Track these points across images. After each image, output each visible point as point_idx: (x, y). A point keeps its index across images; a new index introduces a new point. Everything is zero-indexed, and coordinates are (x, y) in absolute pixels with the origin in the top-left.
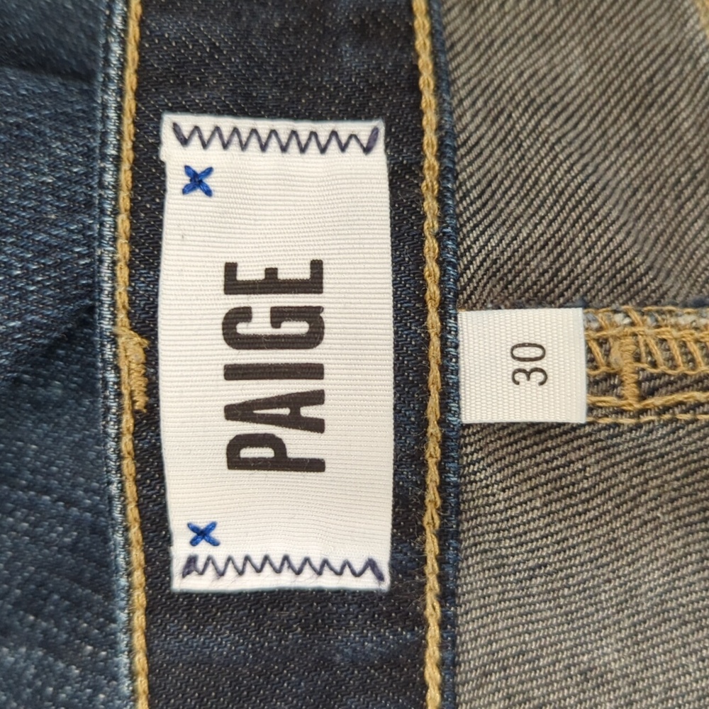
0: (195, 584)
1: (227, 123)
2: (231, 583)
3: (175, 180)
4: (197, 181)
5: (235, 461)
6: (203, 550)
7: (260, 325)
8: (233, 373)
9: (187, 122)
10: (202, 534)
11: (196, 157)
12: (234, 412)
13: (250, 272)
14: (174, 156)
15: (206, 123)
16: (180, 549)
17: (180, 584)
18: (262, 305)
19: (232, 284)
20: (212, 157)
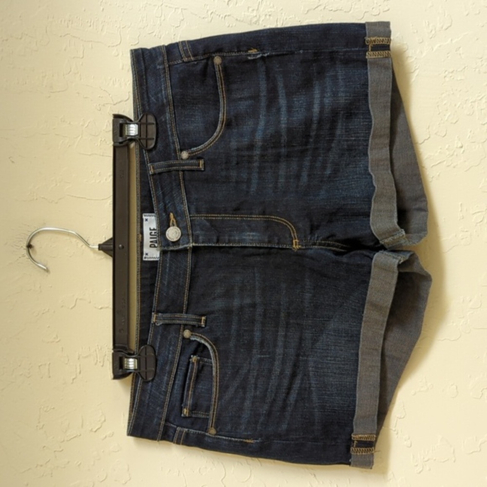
0: (146, 259)
1: (149, 214)
2: (149, 260)
3: (144, 220)
4: (146, 220)
5: (150, 246)
6: (147, 256)
7: (153, 234)
8: (151, 238)
9: (145, 214)
10: (147, 254)
11: (146, 217)
12: (151, 242)
13: (152, 228)
14: (144, 218)
15: (147, 214)
16: (144, 256)
17: (144, 259)
18: (153, 232)
19: (150, 229)
20: (148, 218)
